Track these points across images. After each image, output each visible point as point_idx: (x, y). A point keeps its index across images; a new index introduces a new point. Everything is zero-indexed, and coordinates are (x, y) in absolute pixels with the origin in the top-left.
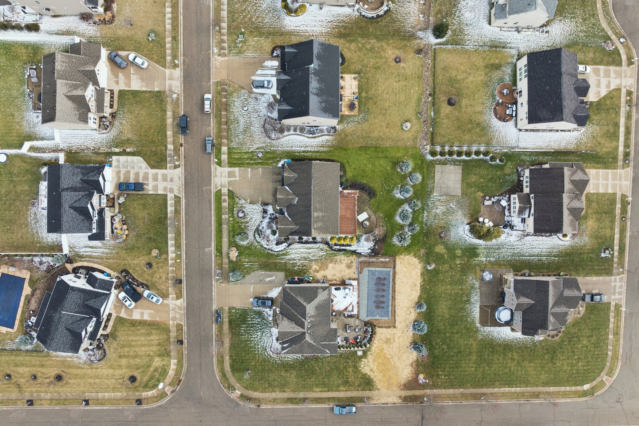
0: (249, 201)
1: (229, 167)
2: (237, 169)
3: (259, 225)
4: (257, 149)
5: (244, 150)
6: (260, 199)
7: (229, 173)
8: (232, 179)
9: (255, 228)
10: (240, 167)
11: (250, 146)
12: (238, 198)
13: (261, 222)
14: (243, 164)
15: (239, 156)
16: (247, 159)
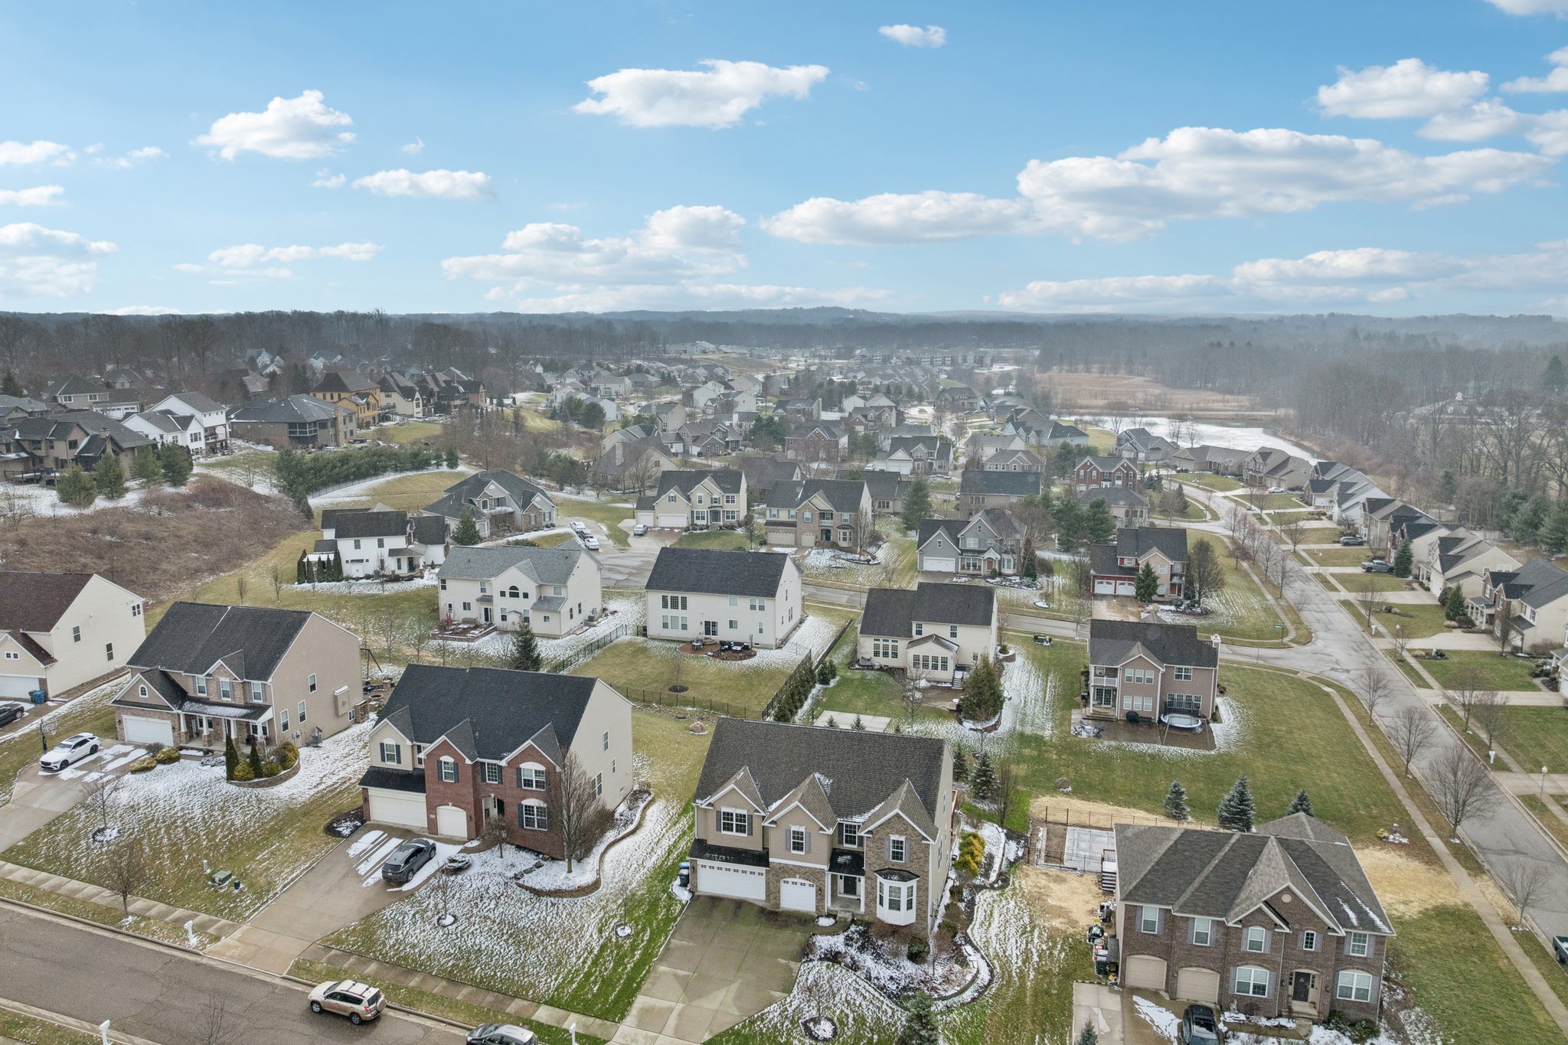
0: (778, 994)
1: (622, 1017)
2: (640, 1001)
3: (882, 988)
4: (600, 931)
5: (584, 962)
6: (782, 961)
7: (641, 1024)
8: (672, 1021)
9: (887, 1001)
10: (639, 987)
11: (582, 945)
12: (752, 1022)
13: (869, 978)
14: (630, 979)
15: (595, 983)
16: (619, 961)
